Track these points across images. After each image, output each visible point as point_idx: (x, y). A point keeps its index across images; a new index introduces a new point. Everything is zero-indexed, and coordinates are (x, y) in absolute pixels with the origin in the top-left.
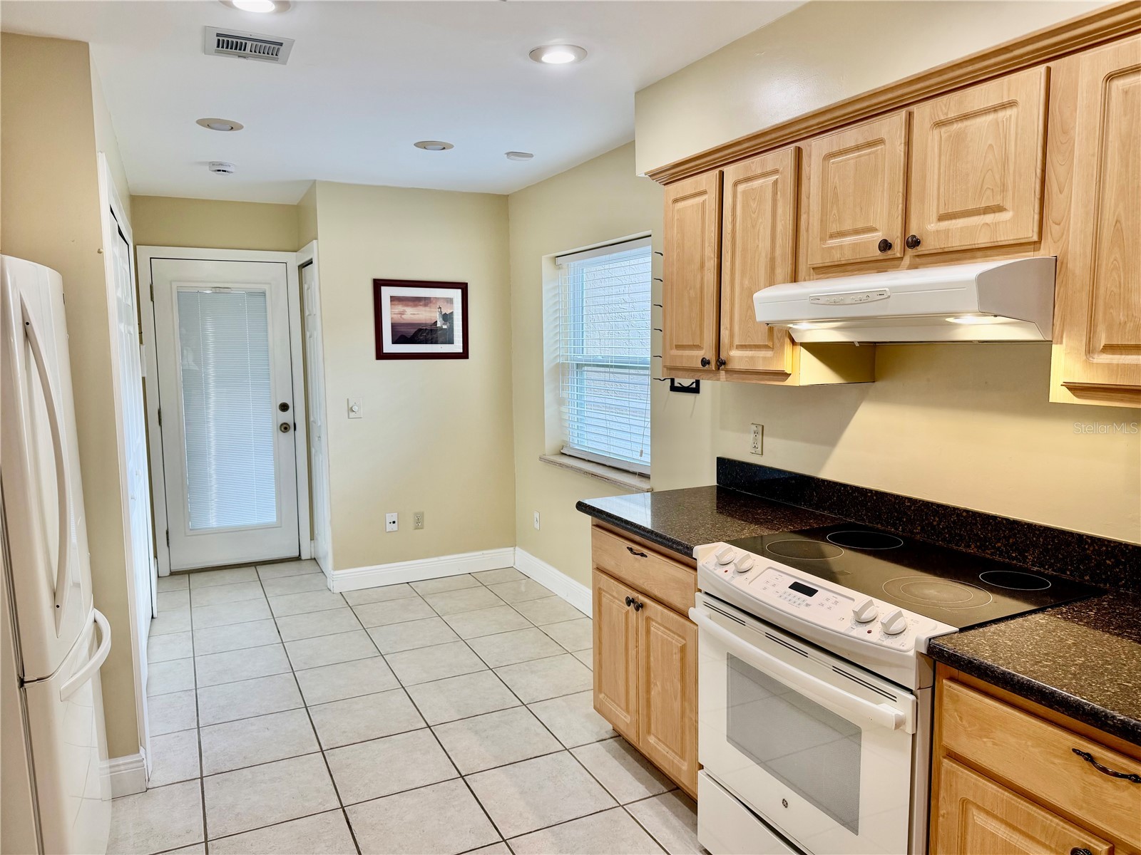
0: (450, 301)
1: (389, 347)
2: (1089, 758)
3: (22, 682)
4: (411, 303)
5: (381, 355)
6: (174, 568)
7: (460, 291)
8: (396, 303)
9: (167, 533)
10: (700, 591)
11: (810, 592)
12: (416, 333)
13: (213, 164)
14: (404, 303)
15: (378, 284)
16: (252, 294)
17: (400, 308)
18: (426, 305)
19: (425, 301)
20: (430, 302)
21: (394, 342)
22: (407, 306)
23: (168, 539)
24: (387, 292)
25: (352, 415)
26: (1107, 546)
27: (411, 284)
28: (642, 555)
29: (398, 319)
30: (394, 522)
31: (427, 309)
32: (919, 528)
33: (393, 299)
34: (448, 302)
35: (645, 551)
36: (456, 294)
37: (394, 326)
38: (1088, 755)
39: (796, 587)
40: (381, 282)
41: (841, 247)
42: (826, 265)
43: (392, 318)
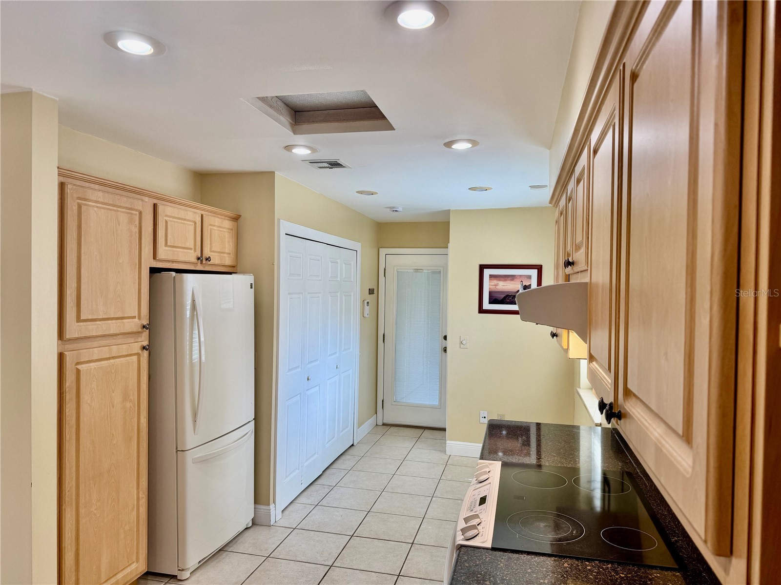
0: (529, 277)
1: (487, 306)
3: (177, 451)
4: (502, 279)
5: (481, 311)
6: (385, 422)
7: (536, 270)
8: (492, 279)
9: (383, 401)
12: (505, 298)
13: (391, 208)
14: (498, 279)
15: (482, 268)
16: (433, 273)
17: (495, 282)
18: (512, 280)
19: (512, 278)
20: (516, 278)
21: (490, 303)
22: (500, 280)
23: (383, 405)
24: (487, 272)
25: (462, 346)
27: (500, 267)
29: (493, 288)
30: (485, 417)
31: (512, 282)
33: (491, 276)
34: (527, 278)
36: (534, 273)
37: (490, 293)
40: (484, 266)
43: (490, 288)
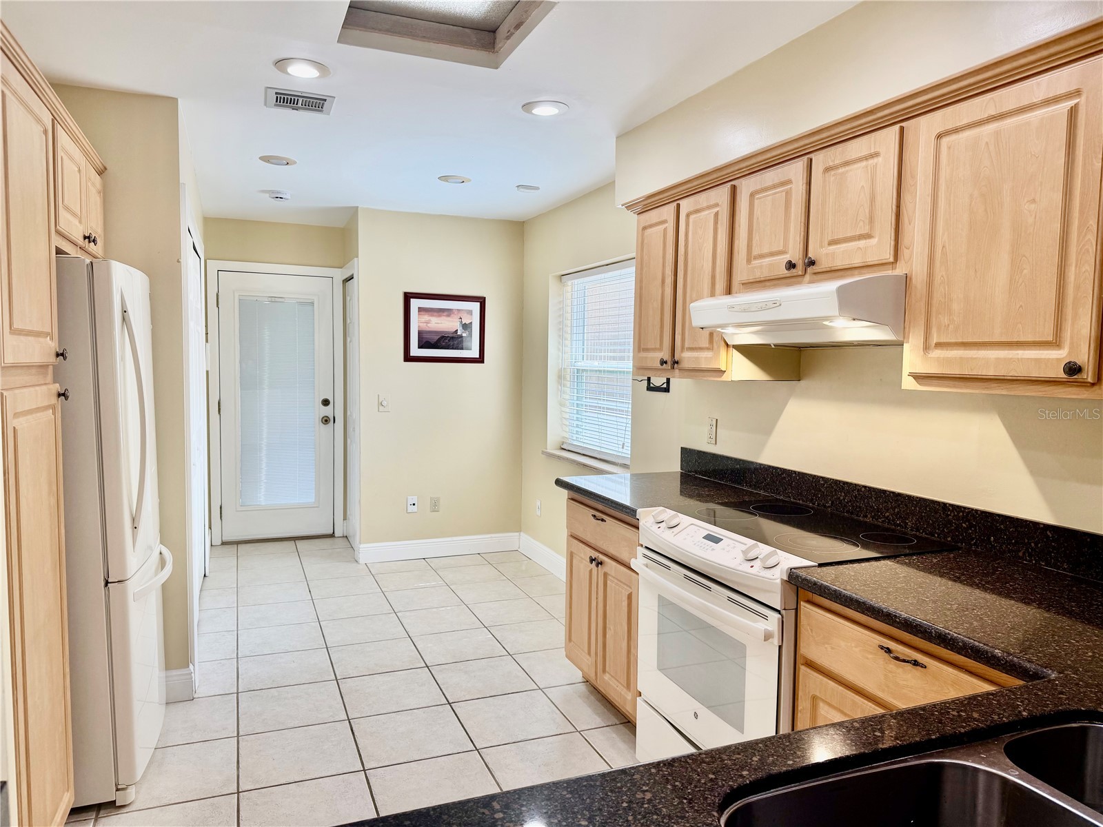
0: (470, 312)
1: (415, 351)
2: (888, 651)
3: (107, 583)
4: (435, 314)
5: (408, 358)
6: (225, 539)
7: (479, 303)
8: (422, 313)
9: (221, 508)
10: (642, 546)
11: (717, 540)
12: (439, 340)
13: (273, 192)
14: (430, 313)
15: (408, 297)
16: (301, 304)
17: (426, 317)
18: (448, 316)
19: (448, 312)
20: (453, 313)
21: (420, 347)
22: (432, 316)
23: (221, 513)
24: (415, 304)
25: (381, 408)
26: (963, 512)
27: (436, 297)
28: (603, 520)
29: (425, 327)
30: (414, 504)
31: (449, 319)
32: (830, 502)
33: (420, 309)
34: (468, 313)
35: (605, 517)
36: (476, 306)
37: (420, 333)
38: (888, 648)
39: (709, 538)
40: (410, 295)
41: (761, 267)
42: (751, 281)
43: (419, 327)
